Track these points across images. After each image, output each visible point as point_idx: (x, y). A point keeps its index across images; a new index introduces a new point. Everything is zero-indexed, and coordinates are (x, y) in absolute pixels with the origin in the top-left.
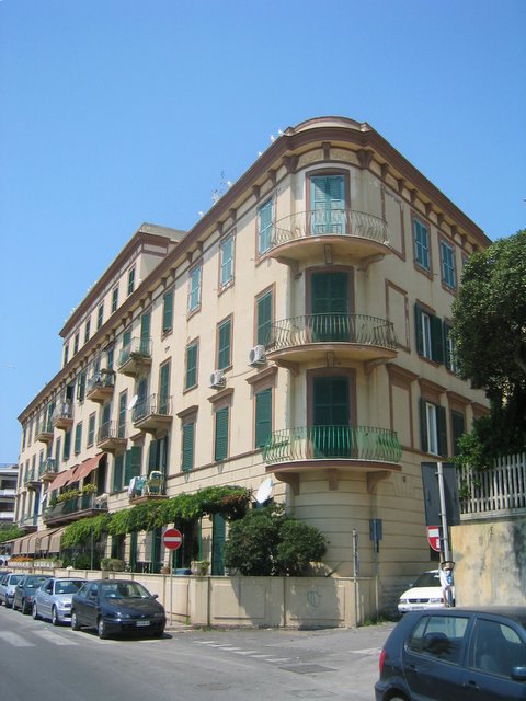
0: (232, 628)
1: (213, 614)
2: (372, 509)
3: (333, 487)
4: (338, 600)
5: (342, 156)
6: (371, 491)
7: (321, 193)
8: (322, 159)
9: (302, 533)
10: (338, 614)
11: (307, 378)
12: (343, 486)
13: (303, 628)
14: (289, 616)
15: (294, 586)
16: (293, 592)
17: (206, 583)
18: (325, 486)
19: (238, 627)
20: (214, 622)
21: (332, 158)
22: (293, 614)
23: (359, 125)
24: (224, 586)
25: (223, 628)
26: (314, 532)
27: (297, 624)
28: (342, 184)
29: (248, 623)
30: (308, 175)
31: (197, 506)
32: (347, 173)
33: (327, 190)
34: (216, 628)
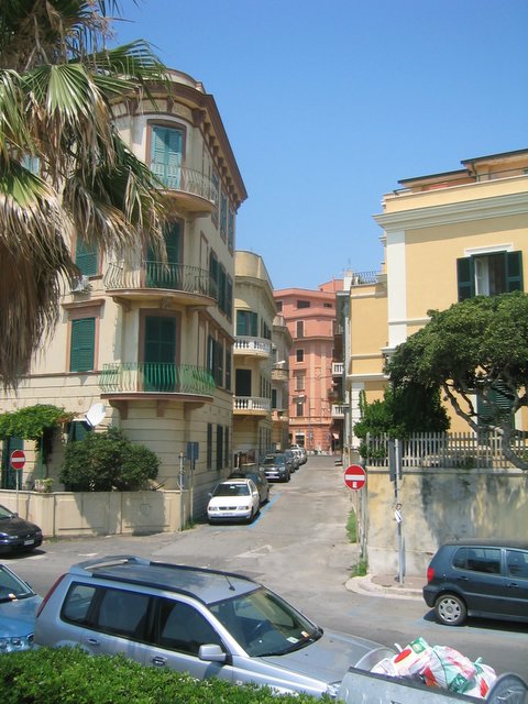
0: (75, 537)
1: (58, 526)
2: (186, 433)
3: (160, 414)
4: (164, 508)
5: (182, 113)
6: (187, 419)
7: (161, 143)
8: (165, 110)
9: (144, 456)
10: (164, 520)
11: (140, 316)
12: (169, 413)
13: (136, 534)
14: (124, 524)
15: (129, 499)
16: (128, 503)
17: (52, 499)
18: (153, 413)
19: (80, 536)
20: (58, 533)
21: (173, 112)
22: (127, 521)
23: (195, 83)
24: (68, 500)
25: (68, 538)
26: (152, 455)
27: (131, 531)
28: (180, 138)
29: (89, 532)
30: (150, 122)
31: (40, 429)
32: (184, 129)
33: (167, 141)
34: (61, 538)
